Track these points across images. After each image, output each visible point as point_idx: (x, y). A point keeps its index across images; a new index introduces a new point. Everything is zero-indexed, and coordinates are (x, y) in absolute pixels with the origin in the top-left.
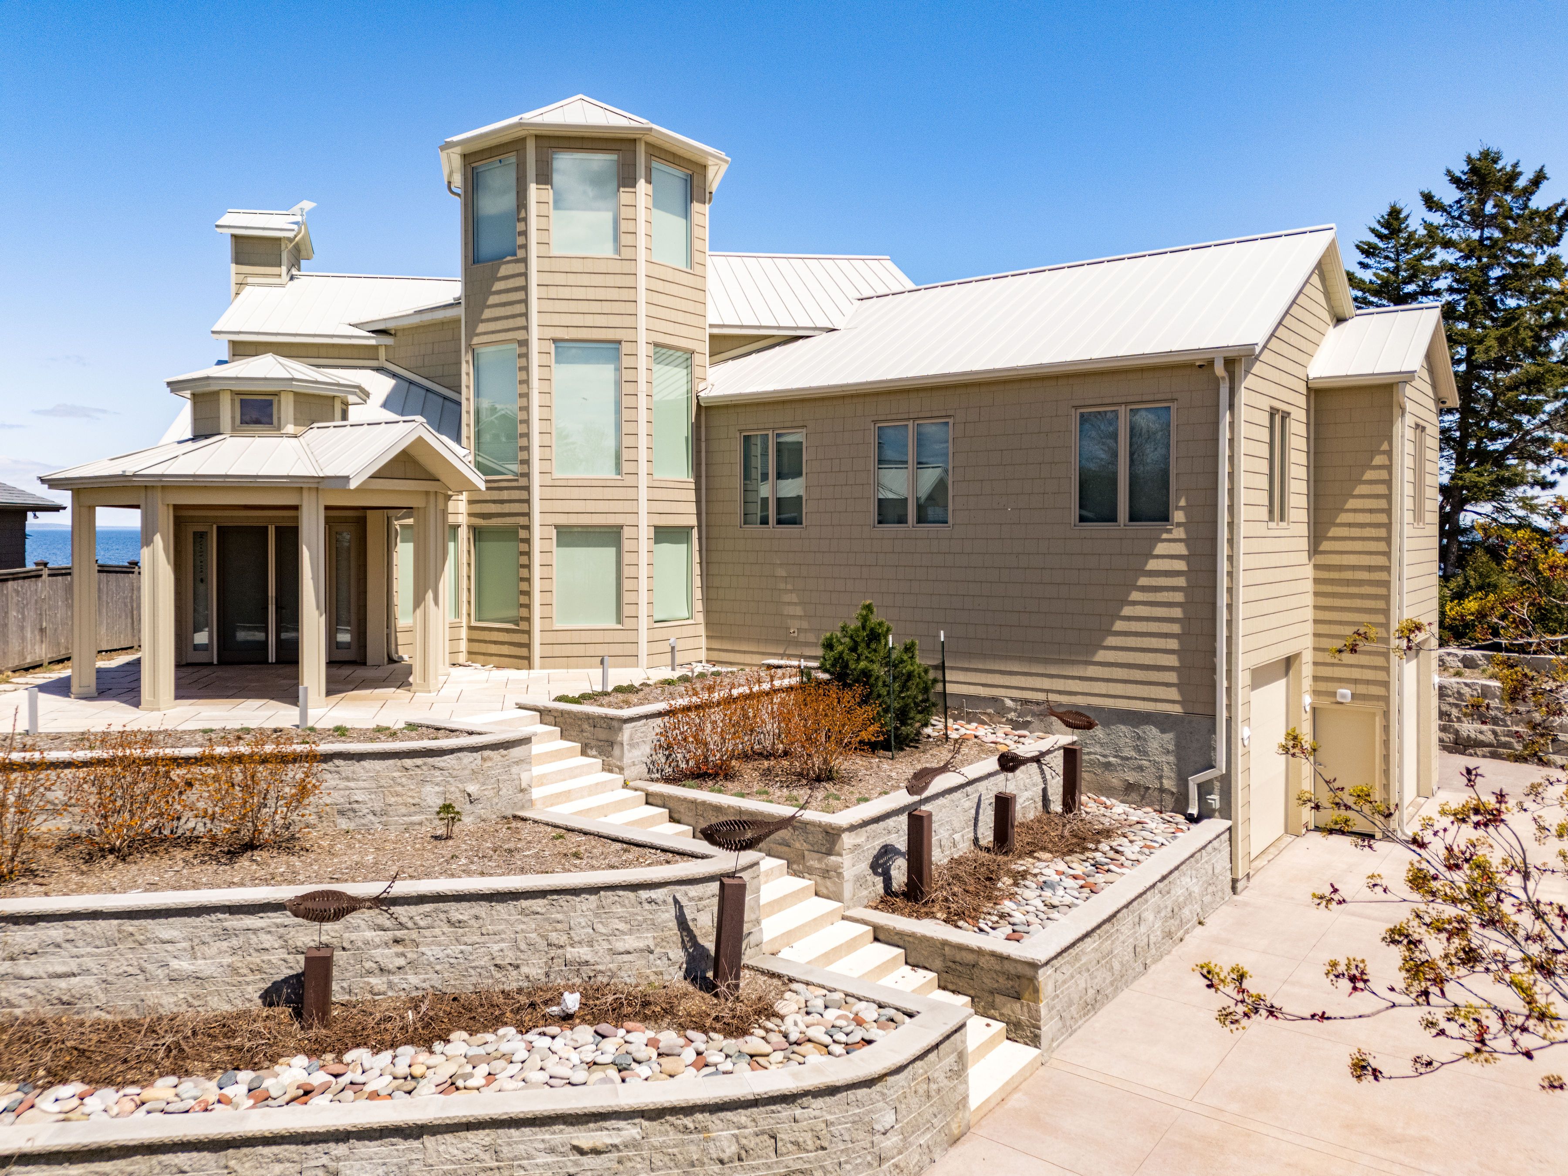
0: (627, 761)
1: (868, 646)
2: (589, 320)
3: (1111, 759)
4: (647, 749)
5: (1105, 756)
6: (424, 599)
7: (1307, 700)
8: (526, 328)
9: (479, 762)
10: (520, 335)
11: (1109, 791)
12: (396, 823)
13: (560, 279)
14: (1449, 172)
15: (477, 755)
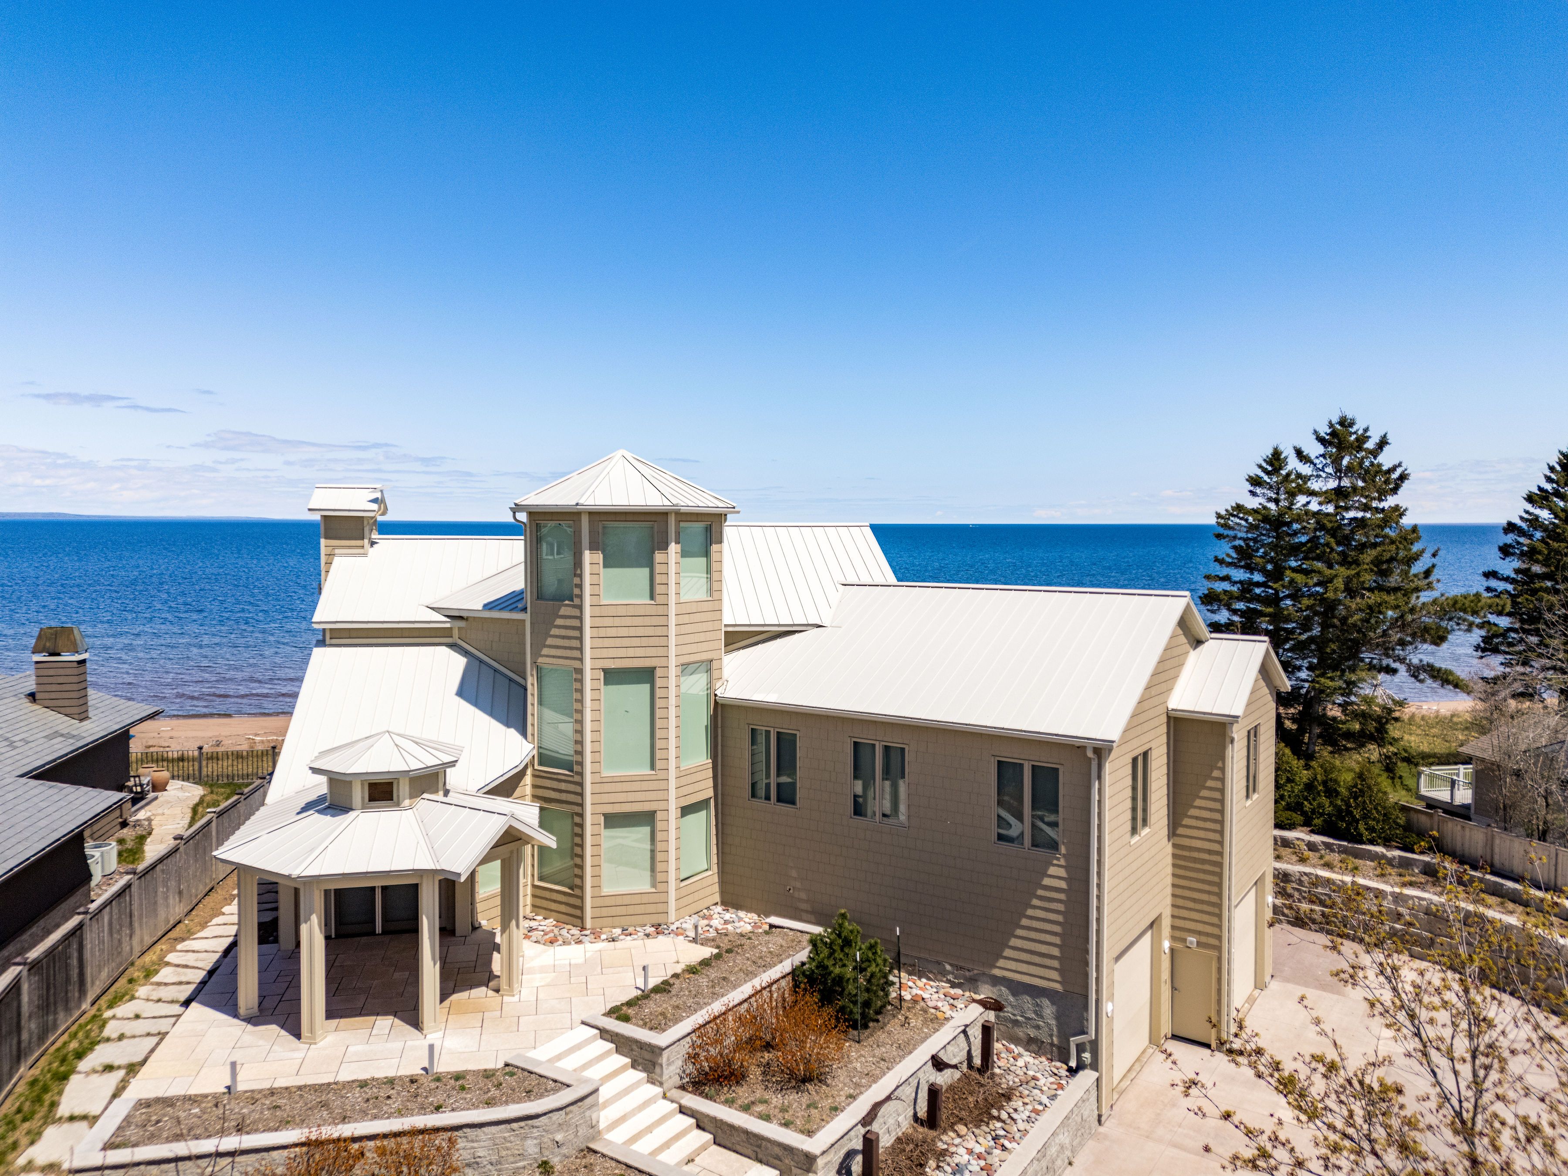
0: (665, 1076)
2: (631, 652)
3: (1019, 1018)
4: (680, 1062)
5: (1014, 1015)
6: (509, 926)
7: (1166, 945)
8: (581, 660)
9: (564, 1116)
10: (577, 664)
11: (1016, 1041)
12: (507, 1169)
13: (608, 622)
14: (1315, 432)
15: (563, 1112)
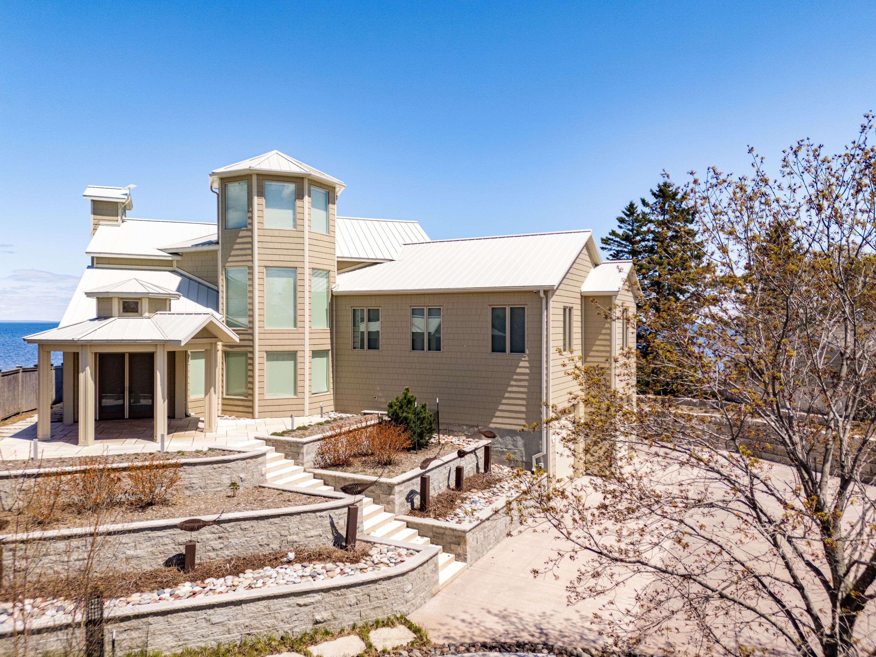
0: (305, 460)
1: (407, 406)
2: (282, 258)
3: (504, 449)
4: (313, 455)
5: (502, 448)
6: (210, 391)
8: (252, 261)
9: (245, 464)
10: (249, 264)
11: (503, 463)
12: (210, 491)
13: (268, 239)
14: (651, 191)
15: (244, 462)
